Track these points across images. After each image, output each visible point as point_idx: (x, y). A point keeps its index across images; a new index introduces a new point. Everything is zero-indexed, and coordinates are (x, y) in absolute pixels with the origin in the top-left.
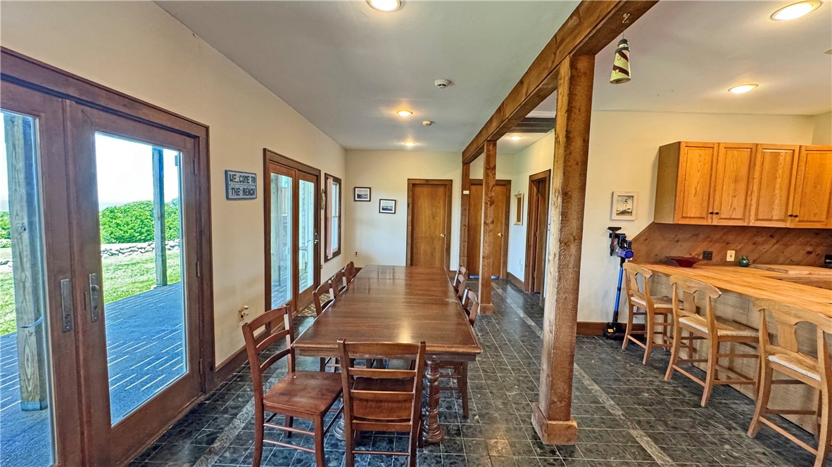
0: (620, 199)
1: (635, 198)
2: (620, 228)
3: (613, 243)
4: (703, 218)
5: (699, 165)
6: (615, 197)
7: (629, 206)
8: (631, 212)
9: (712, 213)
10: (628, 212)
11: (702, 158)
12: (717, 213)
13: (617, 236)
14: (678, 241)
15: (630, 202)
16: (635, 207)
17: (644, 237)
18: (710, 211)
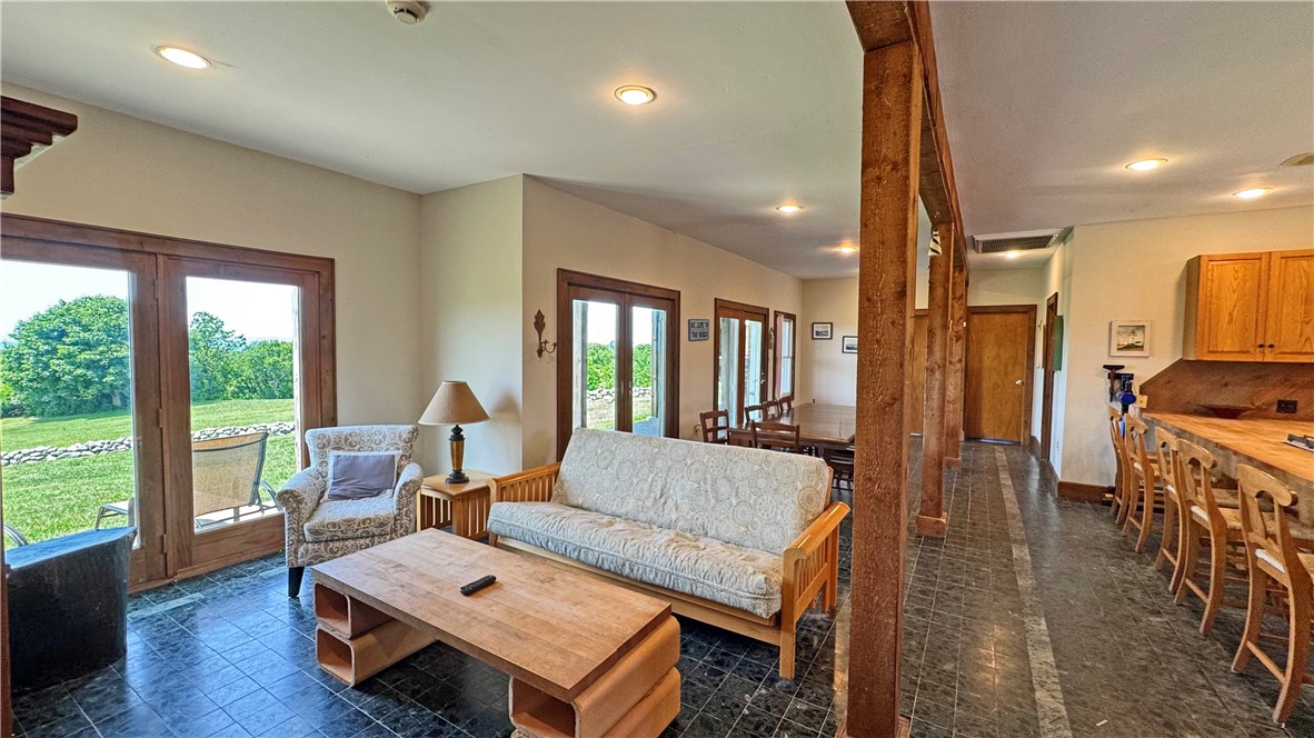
0: (1122, 330)
1: (1147, 330)
2: (1122, 367)
3: (1112, 386)
4: (1248, 352)
5: (1235, 283)
6: (1115, 327)
7: (1138, 338)
8: (1142, 347)
9: (1261, 346)
10: (1137, 347)
11: (1240, 275)
12: (1271, 346)
13: (1118, 377)
14: (1226, 385)
15: (1139, 333)
16: (1147, 340)
17: (1166, 378)
18: (1260, 342)
